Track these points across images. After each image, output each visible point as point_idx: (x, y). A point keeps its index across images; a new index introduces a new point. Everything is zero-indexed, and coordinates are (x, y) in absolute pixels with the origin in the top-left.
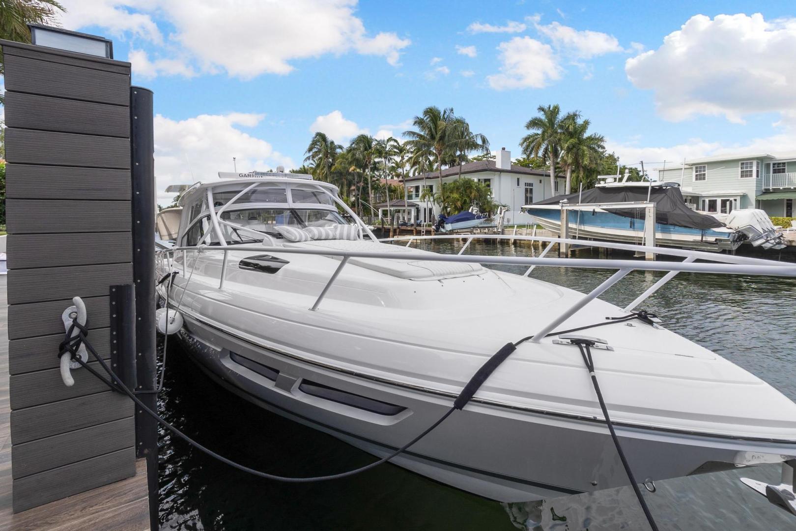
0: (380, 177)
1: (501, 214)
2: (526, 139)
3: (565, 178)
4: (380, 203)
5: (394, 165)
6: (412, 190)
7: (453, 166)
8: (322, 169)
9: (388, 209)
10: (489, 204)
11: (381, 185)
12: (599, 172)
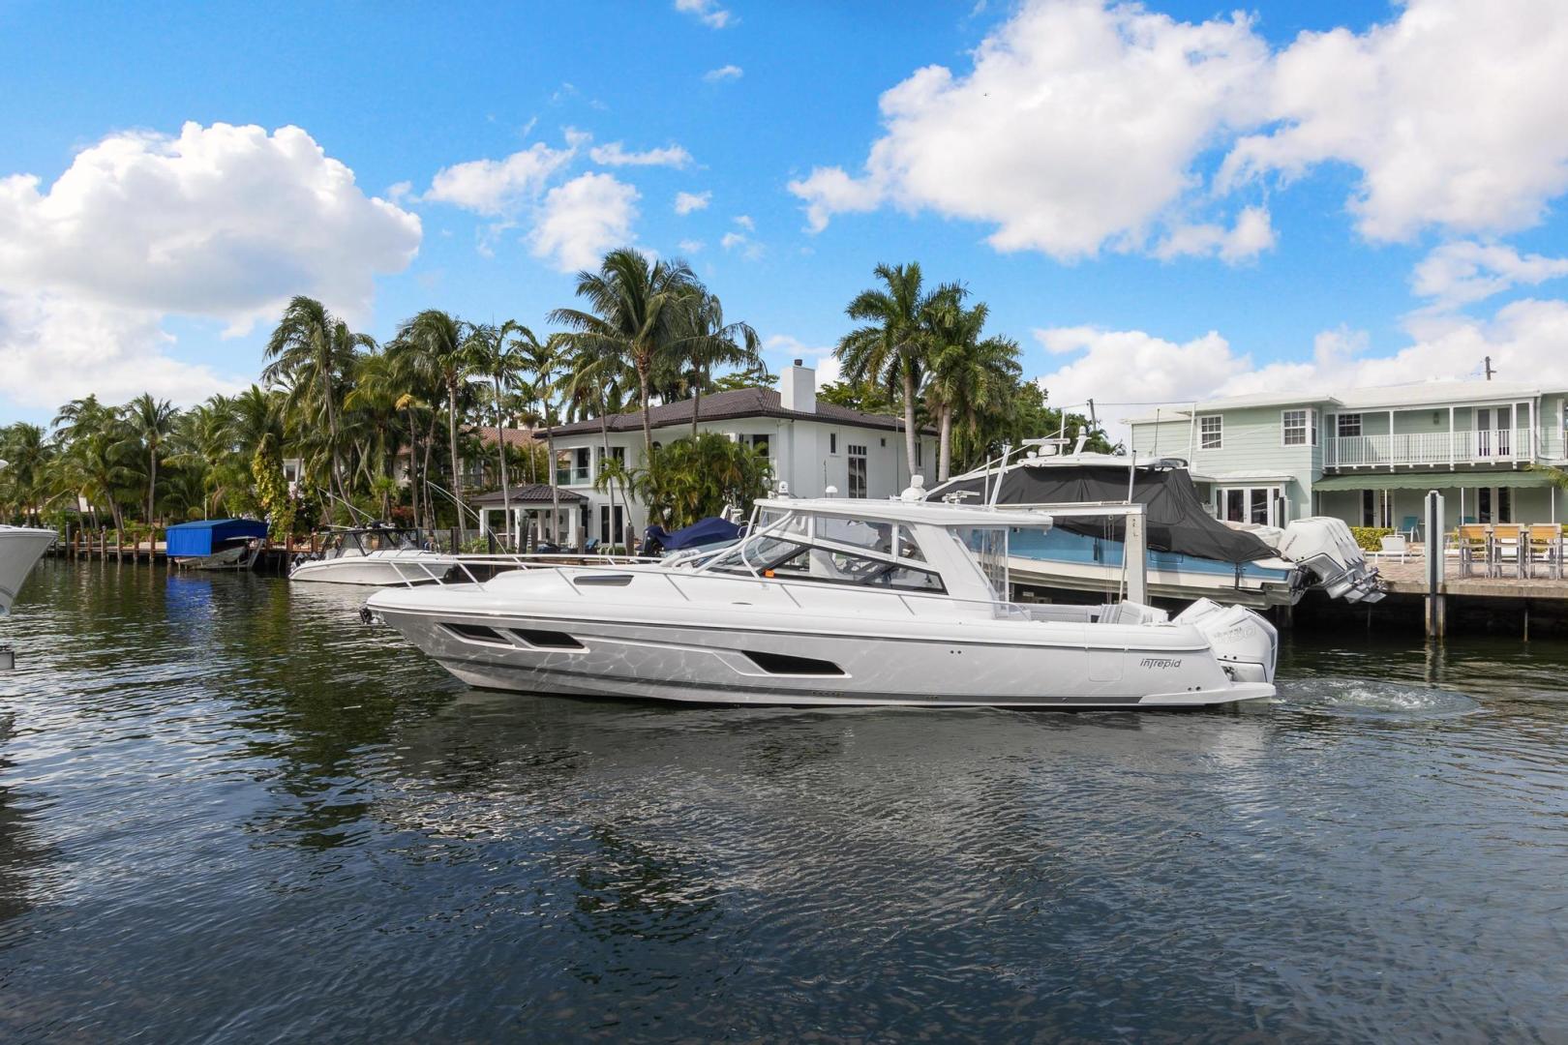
0: (479, 424)
2: (848, 342)
3: (937, 434)
4: (481, 493)
5: (518, 392)
6: (567, 457)
7: (674, 398)
8: (314, 399)
9: (506, 508)
11: (484, 444)
12: (1009, 424)
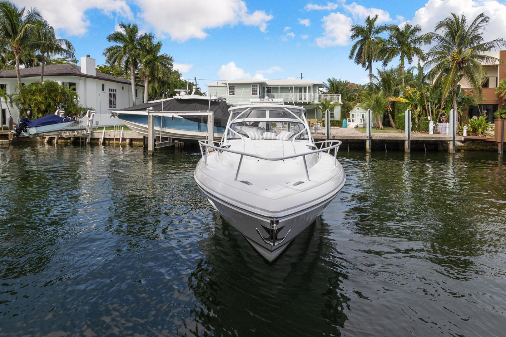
1: (89, 117)
3: (143, 86)
10: (75, 107)
12: (169, 84)
